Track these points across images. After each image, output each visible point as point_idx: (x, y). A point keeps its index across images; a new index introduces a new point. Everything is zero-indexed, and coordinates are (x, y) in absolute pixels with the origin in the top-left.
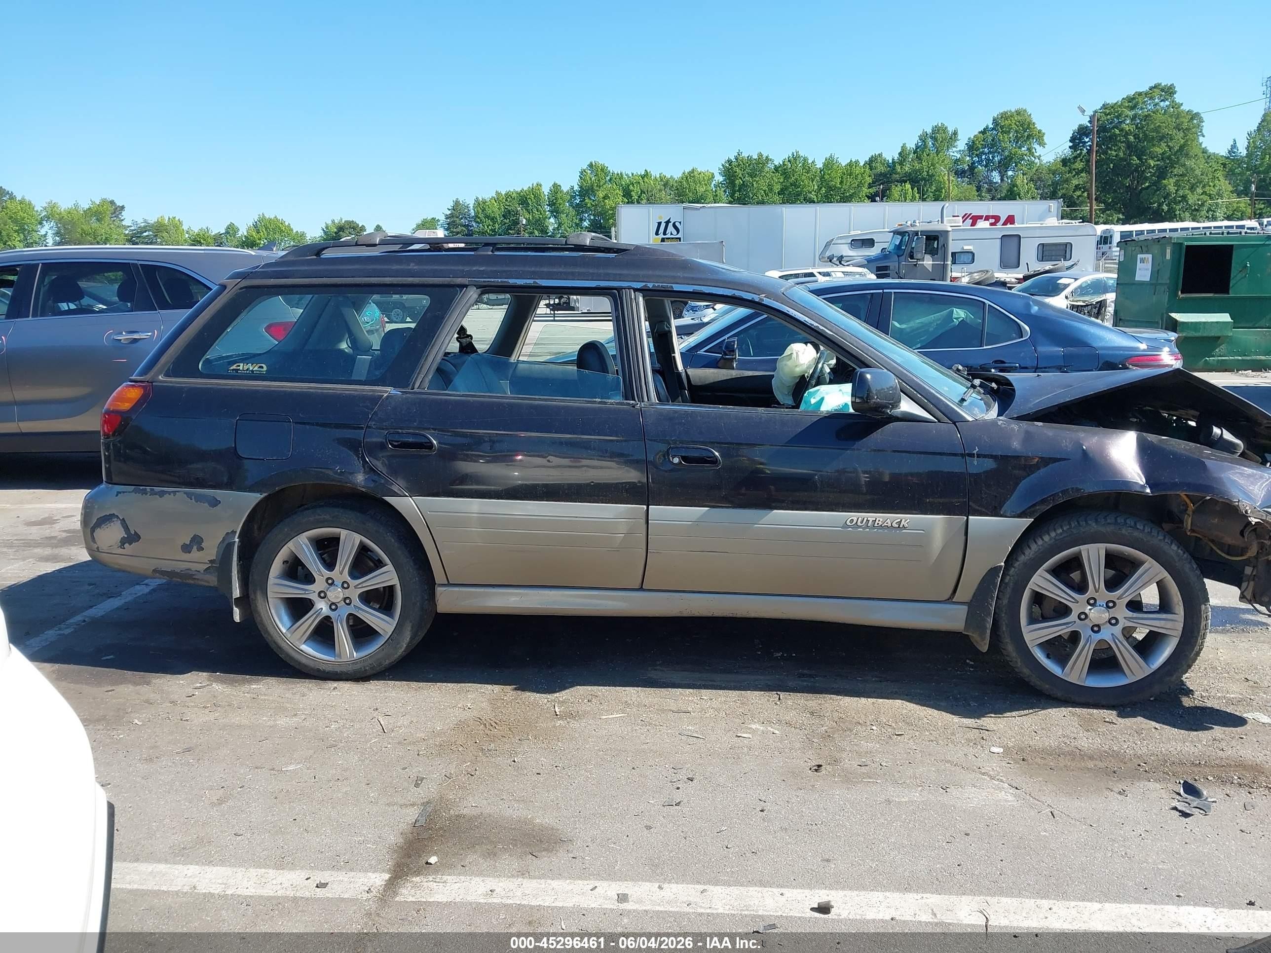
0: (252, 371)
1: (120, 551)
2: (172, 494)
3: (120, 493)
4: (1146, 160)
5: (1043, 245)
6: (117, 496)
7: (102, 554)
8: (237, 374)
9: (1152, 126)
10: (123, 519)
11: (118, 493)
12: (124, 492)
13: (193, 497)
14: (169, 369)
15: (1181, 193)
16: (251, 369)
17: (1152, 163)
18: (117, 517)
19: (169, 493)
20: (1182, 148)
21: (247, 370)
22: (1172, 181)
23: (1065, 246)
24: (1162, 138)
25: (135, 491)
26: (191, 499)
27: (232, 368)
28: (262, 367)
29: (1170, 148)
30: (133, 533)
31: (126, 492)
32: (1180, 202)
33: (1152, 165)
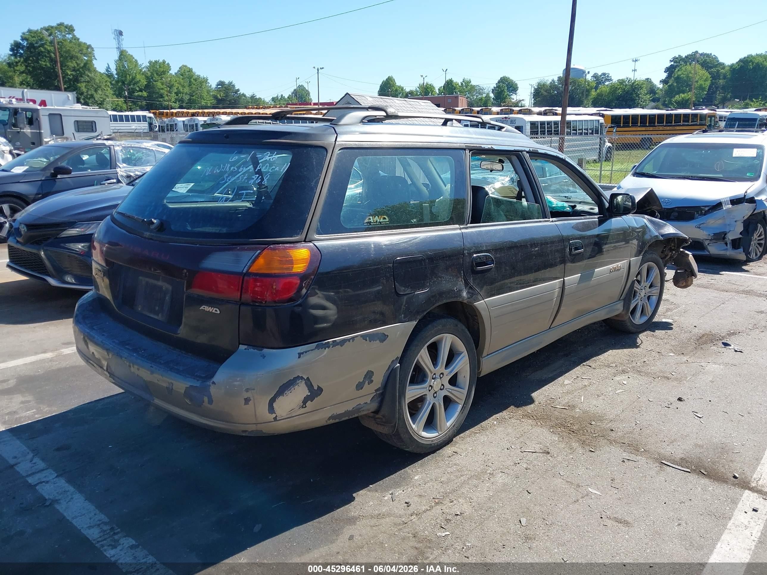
0: (380, 222)
1: (303, 410)
2: (351, 341)
3: (303, 353)
4: (65, 70)
5: (77, 121)
6: (299, 357)
7: (279, 422)
8: (371, 226)
9: (64, 49)
10: (308, 378)
11: (300, 355)
12: (306, 352)
13: (368, 339)
14: (318, 228)
15: (90, 93)
16: (379, 221)
17: (69, 73)
18: (302, 378)
19: (348, 340)
20: (85, 64)
21: (376, 222)
22: (83, 85)
23: (91, 123)
24: (72, 58)
25: (317, 347)
26: (366, 340)
27: (366, 221)
28: (384, 218)
29: (78, 65)
30: (316, 388)
31: (309, 351)
32: (90, 98)
33: (69, 74)
